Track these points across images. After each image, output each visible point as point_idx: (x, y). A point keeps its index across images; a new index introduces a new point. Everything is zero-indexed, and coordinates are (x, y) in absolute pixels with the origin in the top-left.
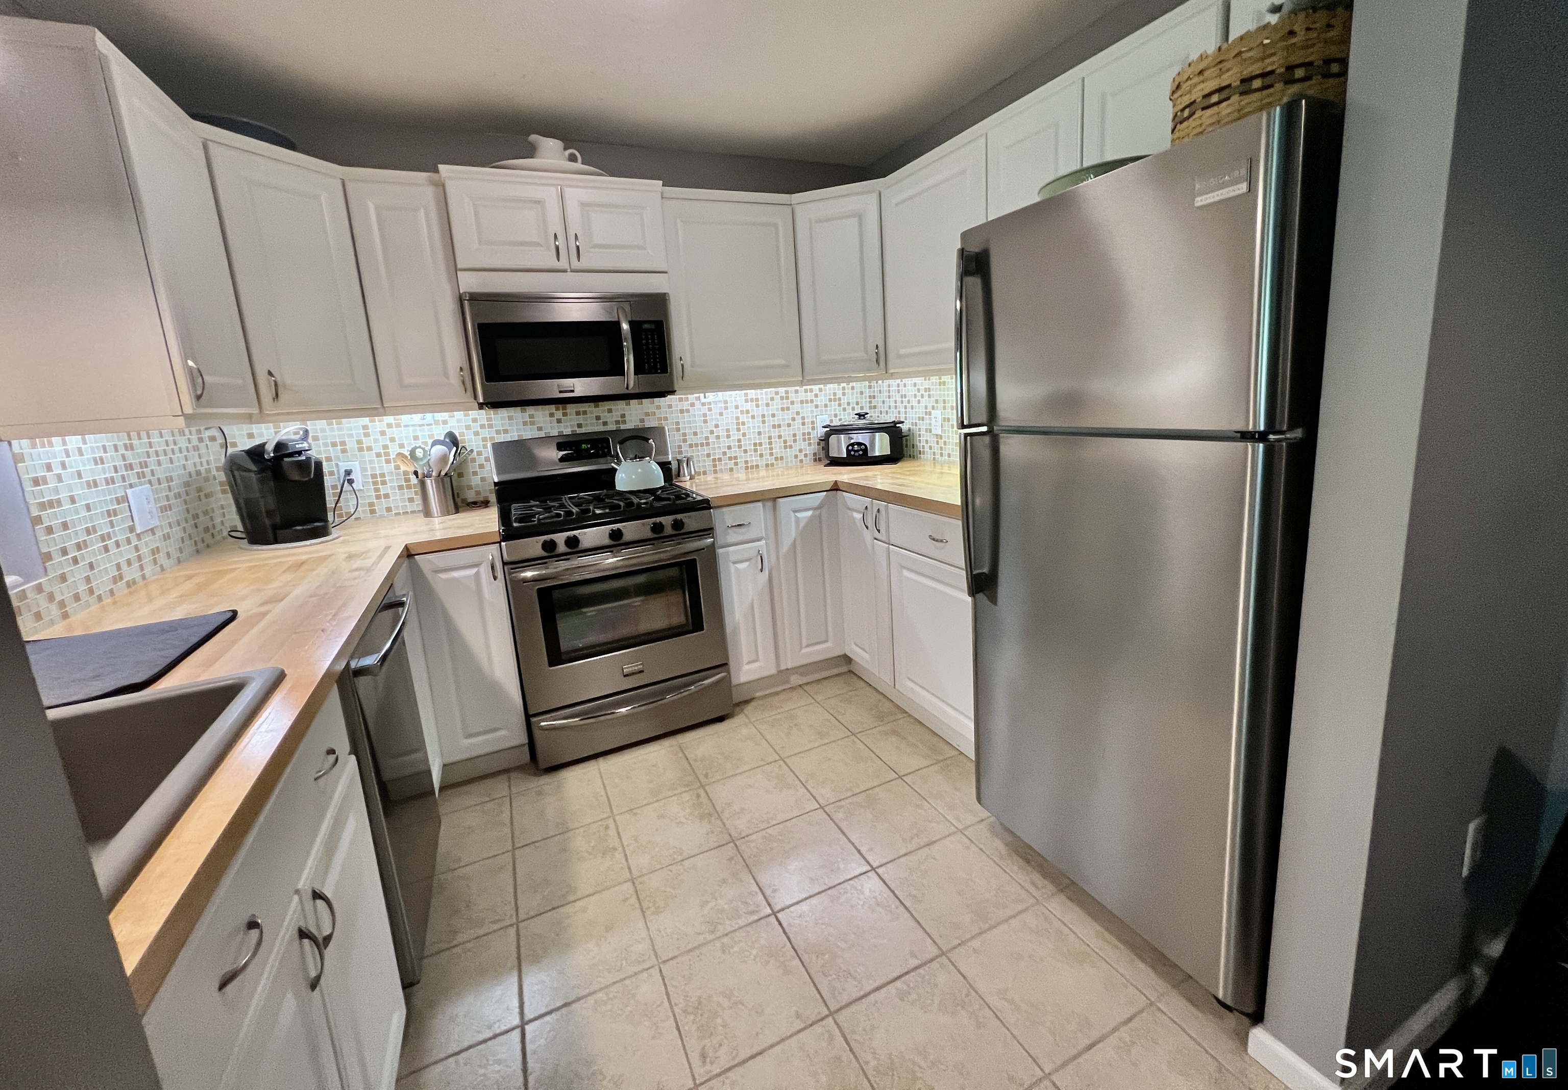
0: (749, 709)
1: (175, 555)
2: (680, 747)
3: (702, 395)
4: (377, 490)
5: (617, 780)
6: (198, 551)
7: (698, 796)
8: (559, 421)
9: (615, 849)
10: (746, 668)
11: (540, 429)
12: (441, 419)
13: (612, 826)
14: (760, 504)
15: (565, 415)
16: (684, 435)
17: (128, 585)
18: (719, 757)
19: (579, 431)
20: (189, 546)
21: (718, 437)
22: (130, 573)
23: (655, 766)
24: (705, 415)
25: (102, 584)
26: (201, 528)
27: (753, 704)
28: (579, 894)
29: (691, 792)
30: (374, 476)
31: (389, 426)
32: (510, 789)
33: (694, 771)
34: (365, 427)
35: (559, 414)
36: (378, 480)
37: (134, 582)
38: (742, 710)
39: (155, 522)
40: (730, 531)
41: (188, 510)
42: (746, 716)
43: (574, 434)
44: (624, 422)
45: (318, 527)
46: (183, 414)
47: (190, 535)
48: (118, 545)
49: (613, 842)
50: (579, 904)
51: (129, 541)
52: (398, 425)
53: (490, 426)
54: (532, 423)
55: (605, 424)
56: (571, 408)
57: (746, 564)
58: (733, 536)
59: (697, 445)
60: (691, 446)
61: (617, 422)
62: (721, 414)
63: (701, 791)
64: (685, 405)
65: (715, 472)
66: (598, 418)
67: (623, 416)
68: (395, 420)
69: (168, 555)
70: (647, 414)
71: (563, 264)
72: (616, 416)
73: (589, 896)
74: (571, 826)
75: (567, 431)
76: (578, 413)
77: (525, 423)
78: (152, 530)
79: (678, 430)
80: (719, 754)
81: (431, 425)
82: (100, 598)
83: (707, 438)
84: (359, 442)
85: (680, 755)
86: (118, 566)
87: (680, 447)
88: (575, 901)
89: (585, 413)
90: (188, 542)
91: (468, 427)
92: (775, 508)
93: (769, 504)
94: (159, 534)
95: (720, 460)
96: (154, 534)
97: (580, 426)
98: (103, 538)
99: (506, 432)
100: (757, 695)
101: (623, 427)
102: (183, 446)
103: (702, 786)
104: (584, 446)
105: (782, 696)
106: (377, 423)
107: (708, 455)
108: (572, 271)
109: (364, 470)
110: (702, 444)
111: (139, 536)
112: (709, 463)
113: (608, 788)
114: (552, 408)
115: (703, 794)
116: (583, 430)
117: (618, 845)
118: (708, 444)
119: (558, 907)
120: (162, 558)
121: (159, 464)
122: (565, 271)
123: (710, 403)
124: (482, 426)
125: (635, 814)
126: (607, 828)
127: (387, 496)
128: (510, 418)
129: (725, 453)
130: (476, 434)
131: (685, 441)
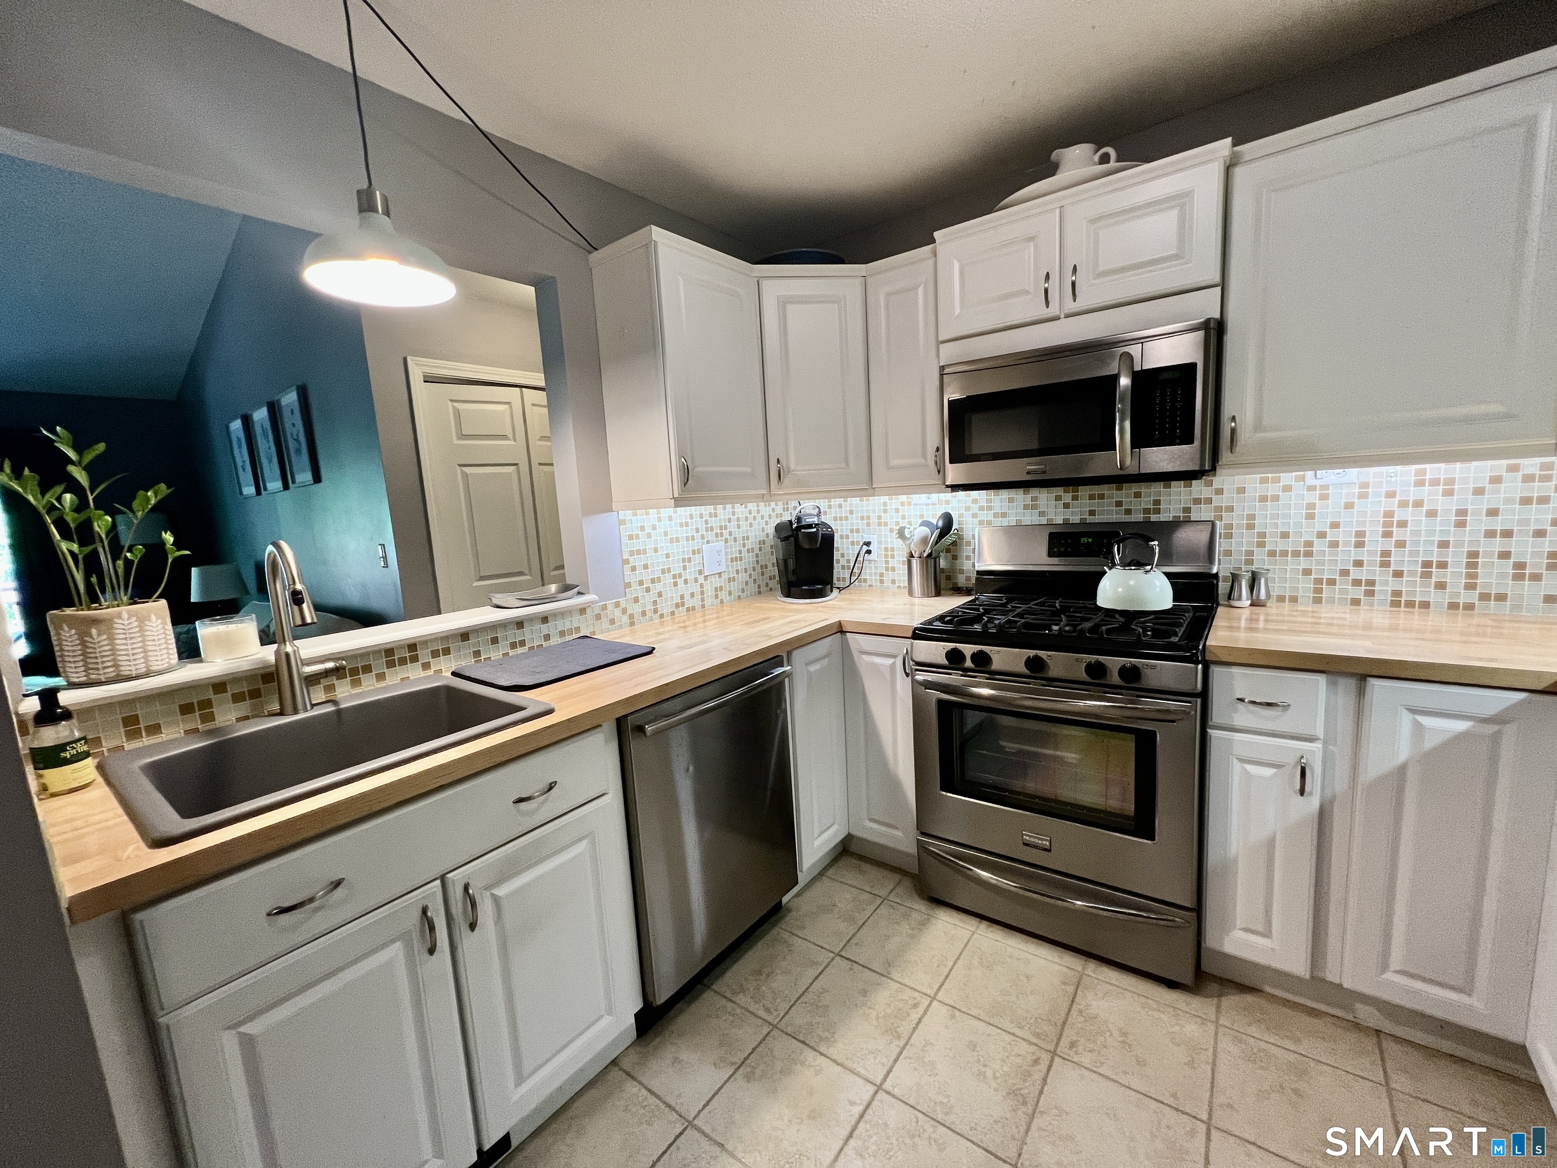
0: (1232, 1001)
1: (736, 594)
2: (1081, 978)
3: (1309, 474)
4: (887, 562)
5: (975, 962)
6: (759, 592)
7: (1036, 1062)
8: (1066, 506)
9: (899, 1037)
10: (1238, 934)
11: (1042, 514)
12: (944, 499)
13: (921, 1010)
14: (1321, 680)
15: (1075, 498)
16: (1262, 535)
17: (688, 610)
18: (1116, 1033)
19: (1090, 519)
20: (753, 588)
21: (1334, 544)
22: (689, 603)
23: (1028, 978)
24: (1311, 506)
25: (665, 607)
26: (767, 576)
27: (1249, 998)
28: (831, 1052)
29: (1032, 1048)
30: (886, 549)
31: (903, 504)
32: (890, 893)
33: (1064, 1023)
34: (885, 504)
35: (1068, 497)
36: (889, 553)
37: (694, 609)
38: (1220, 996)
39: (722, 568)
40: (1240, 706)
41: (757, 562)
42: (1218, 1007)
43: (1083, 523)
44: (1158, 511)
45: (818, 588)
46: (674, 498)
47: (755, 580)
48: (686, 581)
49: (905, 1028)
50: (821, 1060)
51: (696, 580)
52: (909, 504)
53: (989, 508)
54: (1034, 507)
55: (1128, 512)
56: (1084, 491)
57: (1269, 772)
58: (1243, 717)
59: (1284, 553)
60: (1272, 553)
61: (1147, 511)
62: (1349, 506)
63: (1045, 1058)
64: (1272, 489)
65: (1318, 600)
66: (1119, 504)
67: (1157, 502)
68: (908, 498)
69: (730, 593)
70: (1197, 501)
71: (1054, 310)
72: (1146, 502)
73: (835, 1061)
74: (896, 975)
75: (1075, 519)
76: (1091, 497)
77: (1026, 507)
78: (720, 574)
79: (1251, 527)
80: (1120, 1030)
81: (936, 504)
82: (662, 616)
83: (1309, 544)
84: (880, 517)
85: (1071, 989)
86: (682, 597)
87: (1251, 553)
88: (821, 1054)
89: (1102, 497)
90: (751, 584)
91: (968, 509)
92: (1361, 693)
93: (1347, 685)
94: (725, 576)
95: (1331, 582)
96: (720, 577)
97: (1092, 513)
98: (674, 577)
99: (1004, 515)
100: (1268, 989)
101: (1154, 518)
102: (766, 515)
103: (1054, 1054)
104: (1084, 540)
105: (1319, 1024)
106: (894, 501)
107: (1307, 572)
108: (1067, 316)
109: (880, 542)
110: (1296, 554)
111: (706, 577)
112: (1305, 587)
113: (960, 962)
114: (1059, 491)
115: (1043, 1067)
116: (1097, 519)
117: (905, 1036)
118: (1308, 554)
119: (807, 1045)
120: (723, 595)
121: (739, 526)
122: (1058, 318)
123: (1326, 487)
124: (981, 508)
125: (953, 1017)
126: (915, 1006)
127: (893, 569)
128: (1011, 500)
129: (1345, 573)
130: (975, 516)
131: (1261, 545)
